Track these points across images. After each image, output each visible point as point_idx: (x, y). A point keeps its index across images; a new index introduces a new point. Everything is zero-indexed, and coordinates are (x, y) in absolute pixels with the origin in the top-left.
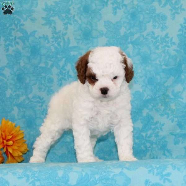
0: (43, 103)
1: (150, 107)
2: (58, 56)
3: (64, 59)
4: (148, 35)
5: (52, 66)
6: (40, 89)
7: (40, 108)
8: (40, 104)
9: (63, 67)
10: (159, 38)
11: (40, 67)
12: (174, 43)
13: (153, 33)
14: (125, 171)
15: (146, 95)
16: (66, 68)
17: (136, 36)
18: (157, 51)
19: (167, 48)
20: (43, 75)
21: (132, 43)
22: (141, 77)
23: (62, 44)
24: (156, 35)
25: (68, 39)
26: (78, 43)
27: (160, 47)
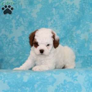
0: (7, 38)
1: (64, 42)
2: (16, 14)
3: (19, 15)
4: (63, 3)
5: (12, 19)
6: (6, 31)
7: (5, 41)
8: (6, 39)
9: (18, 19)
10: (69, 6)
11: (6, 19)
12: (77, 8)
13: (66, 2)
14: (53, 75)
15: (61, 35)
16: (19, 20)
17: (57, 4)
18: (68, 12)
19: (73, 11)
20: (7, 23)
21: (55, 8)
22: (59, 26)
23: (18, 7)
24: (68, 4)
25: (21, 5)
26: (26, 7)
27: (70, 10)
